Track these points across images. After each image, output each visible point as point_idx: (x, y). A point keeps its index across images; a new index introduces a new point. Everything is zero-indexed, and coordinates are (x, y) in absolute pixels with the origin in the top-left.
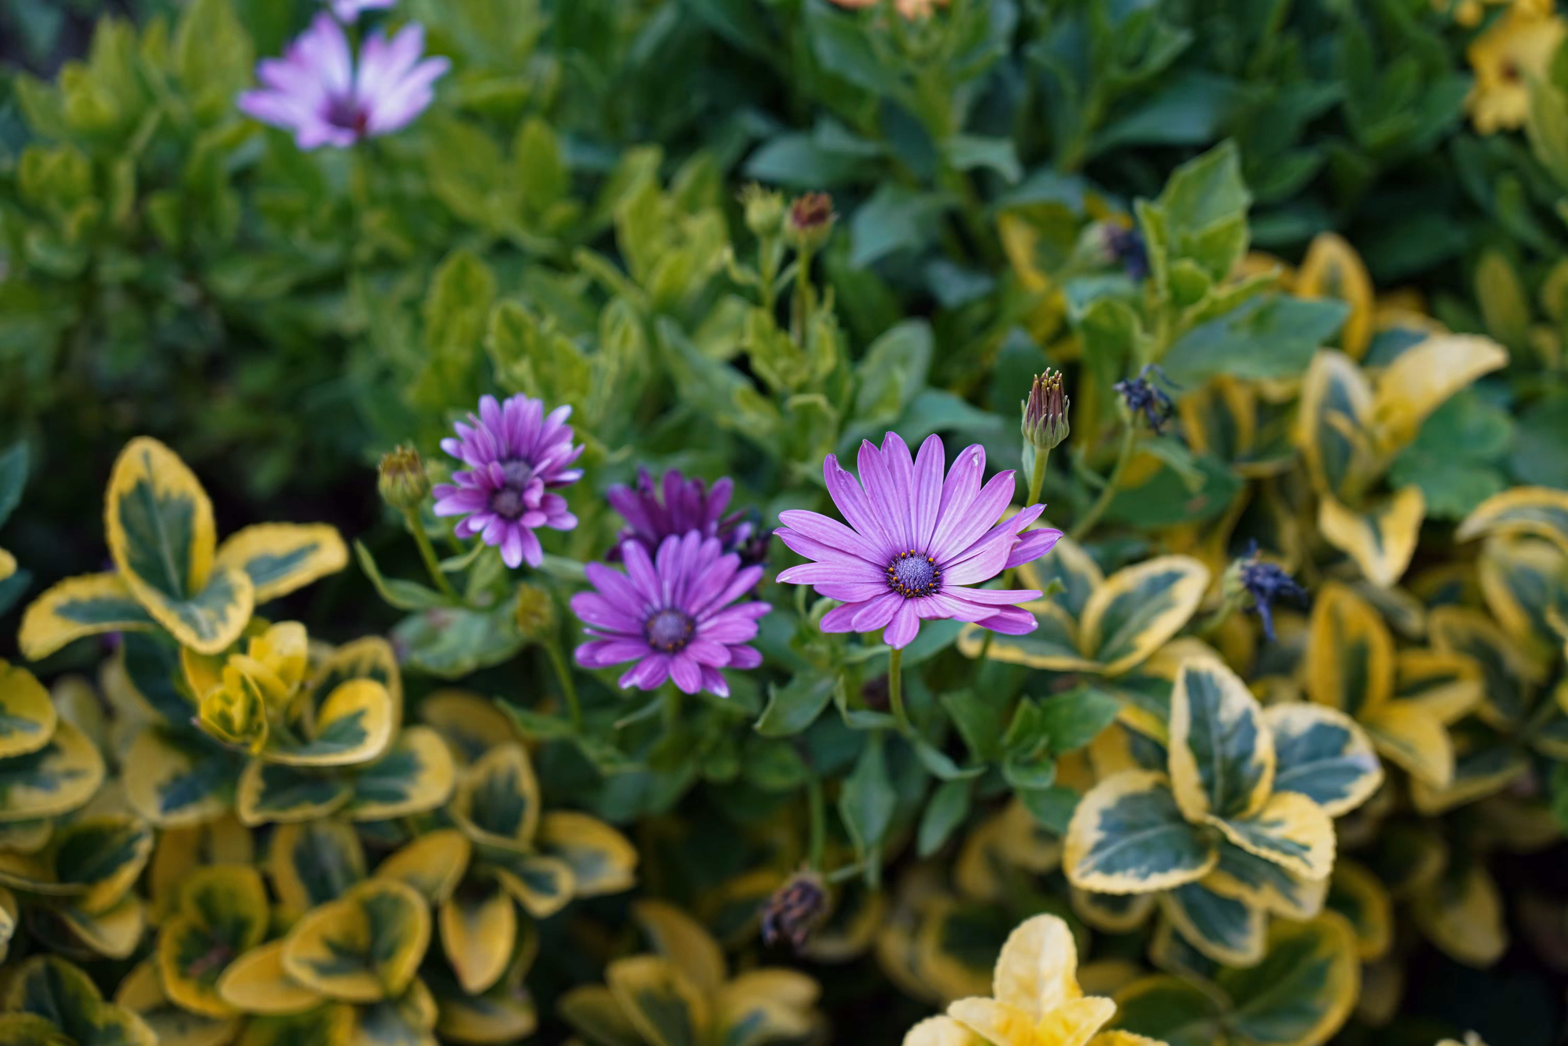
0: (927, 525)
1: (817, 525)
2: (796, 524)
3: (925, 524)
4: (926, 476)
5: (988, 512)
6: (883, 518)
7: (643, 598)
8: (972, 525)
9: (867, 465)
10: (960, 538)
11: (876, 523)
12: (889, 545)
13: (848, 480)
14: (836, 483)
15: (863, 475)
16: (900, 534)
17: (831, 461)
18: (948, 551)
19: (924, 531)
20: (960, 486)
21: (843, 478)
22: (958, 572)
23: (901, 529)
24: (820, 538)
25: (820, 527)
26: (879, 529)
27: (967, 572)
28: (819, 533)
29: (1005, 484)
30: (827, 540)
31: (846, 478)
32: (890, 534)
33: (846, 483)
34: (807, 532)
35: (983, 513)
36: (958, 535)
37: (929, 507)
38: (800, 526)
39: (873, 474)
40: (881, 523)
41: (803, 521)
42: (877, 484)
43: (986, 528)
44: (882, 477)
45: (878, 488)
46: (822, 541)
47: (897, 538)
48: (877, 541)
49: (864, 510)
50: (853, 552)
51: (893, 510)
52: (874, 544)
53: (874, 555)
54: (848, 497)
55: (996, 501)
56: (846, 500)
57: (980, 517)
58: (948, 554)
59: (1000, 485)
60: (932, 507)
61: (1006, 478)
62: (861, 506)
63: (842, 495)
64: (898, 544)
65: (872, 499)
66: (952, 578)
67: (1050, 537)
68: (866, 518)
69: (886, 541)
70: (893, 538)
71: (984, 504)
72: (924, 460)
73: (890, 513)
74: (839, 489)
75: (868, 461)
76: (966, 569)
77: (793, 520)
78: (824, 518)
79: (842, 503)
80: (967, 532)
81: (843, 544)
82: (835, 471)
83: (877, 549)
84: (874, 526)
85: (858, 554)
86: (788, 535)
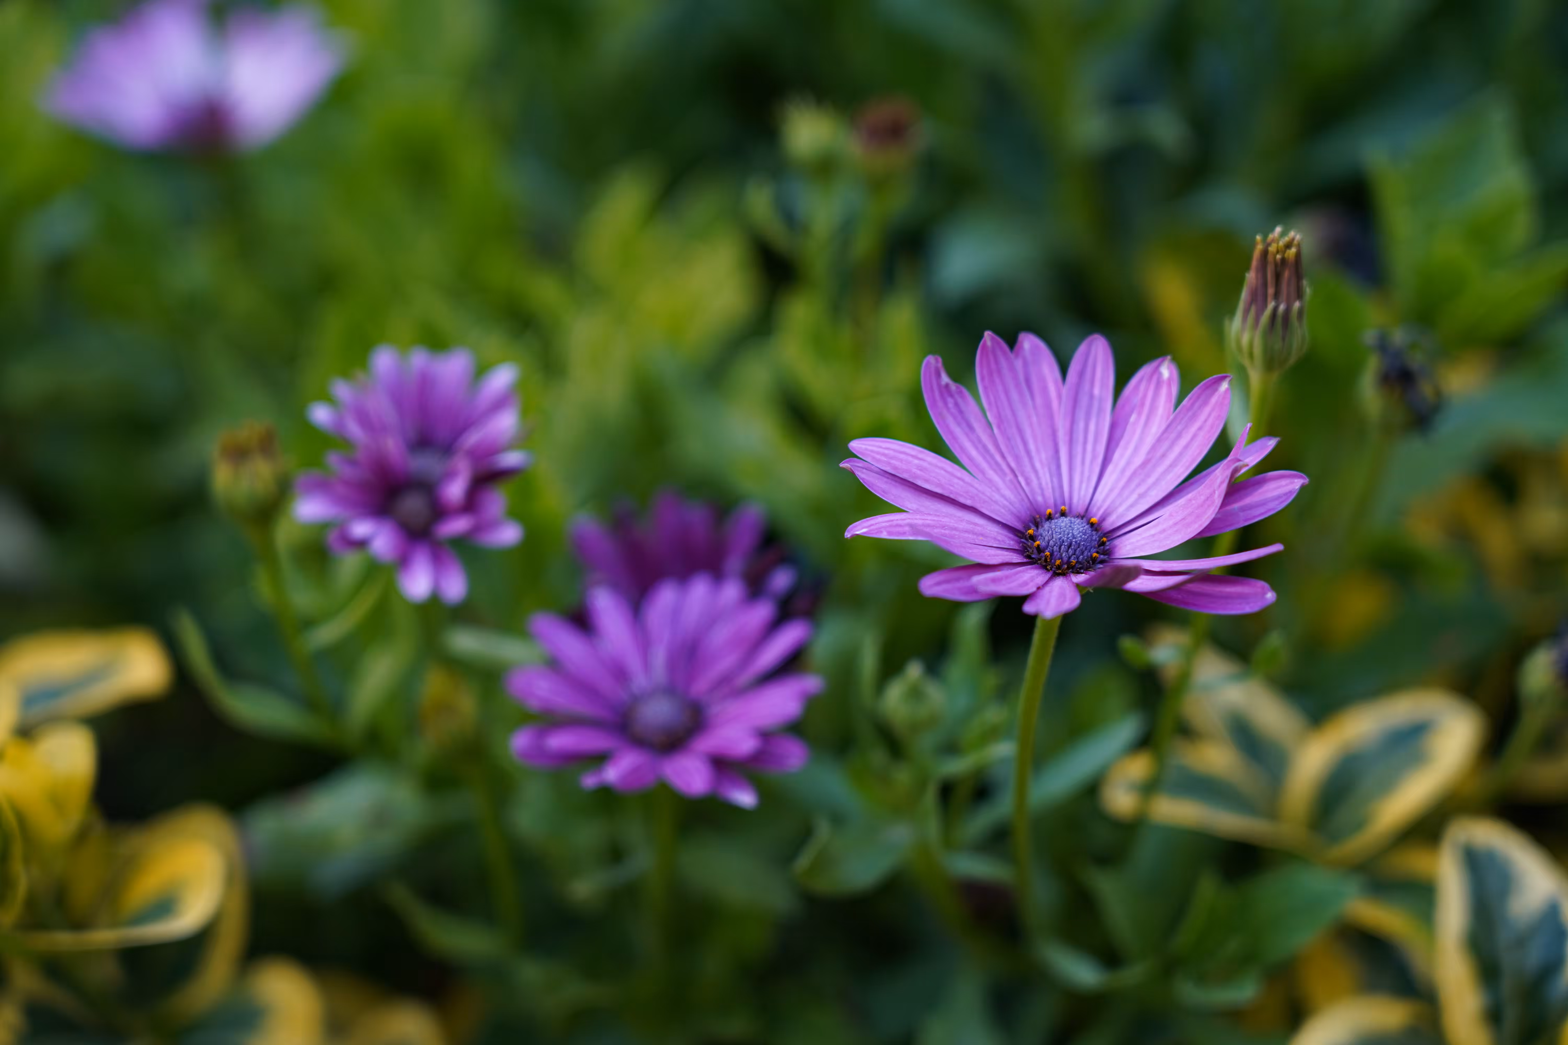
0: (1086, 474)
1: (910, 459)
2: (878, 457)
3: (1082, 473)
4: (1084, 401)
5: (1186, 447)
6: (1017, 458)
7: (620, 673)
8: (1161, 469)
9: (991, 374)
10: (1141, 490)
11: (1004, 467)
12: (1026, 500)
13: (960, 400)
14: (940, 404)
15: (985, 388)
16: (1044, 483)
17: (933, 370)
18: (1121, 510)
19: (1081, 482)
20: (1140, 414)
21: (951, 396)
22: (1139, 538)
23: (1046, 478)
24: (917, 477)
25: (916, 461)
26: (1010, 476)
27: (1153, 535)
28: (914, 470)
29: (1214, 400)
30: (927, 481)
31: (956, 396)
32: (1028, 483)
33: (956, 404)
34: (895, 468)
35: (1177, 450)
36: (1138, 485)
37: (1089, 447)
38: (883, 458)
39: (1000, 388)
40: (1013, 465)
41: (886, 452)
42: (1006, 403)
43: (1183, 472)
44: (1015, 396)
45: (1008, 412)
46: (920, 483)
47: (1038, 491)
48: (1007, 493)
49: (985, 447)
50: (968, 502)
51: (1032, 447)
52: (1003, 496)
53: (1003, 511)
54: (959, 424)
55: (1200, 429)
56: (957, 431)
57: (1172, 456)
58: (1122, 515)
59: (1205, 403)
60: (1094, 450)
61: (1216, 390)
62: (980, 441)
63: (950, 421)
64: (1040, 499)
65: (999, 427)
66: (1128, 547)
67: (1287, 485)
68: (988, 457)
69: (1020, 495)
70: (1032, 490)
71: (1179, 436)
72: (1081, 374)
73: (1028, 452)
74: (945, 412)
75: (993, 366)
76: (1153, 532)
77: (872, 451)
78: (921, 452)
79: (951, 433)
80: (1151, 480)
81: (952, 488)
82: (939, 385)
83: (1005, 502)
84: (1002, 470)
85: (978, 506)
86: (864, 471)
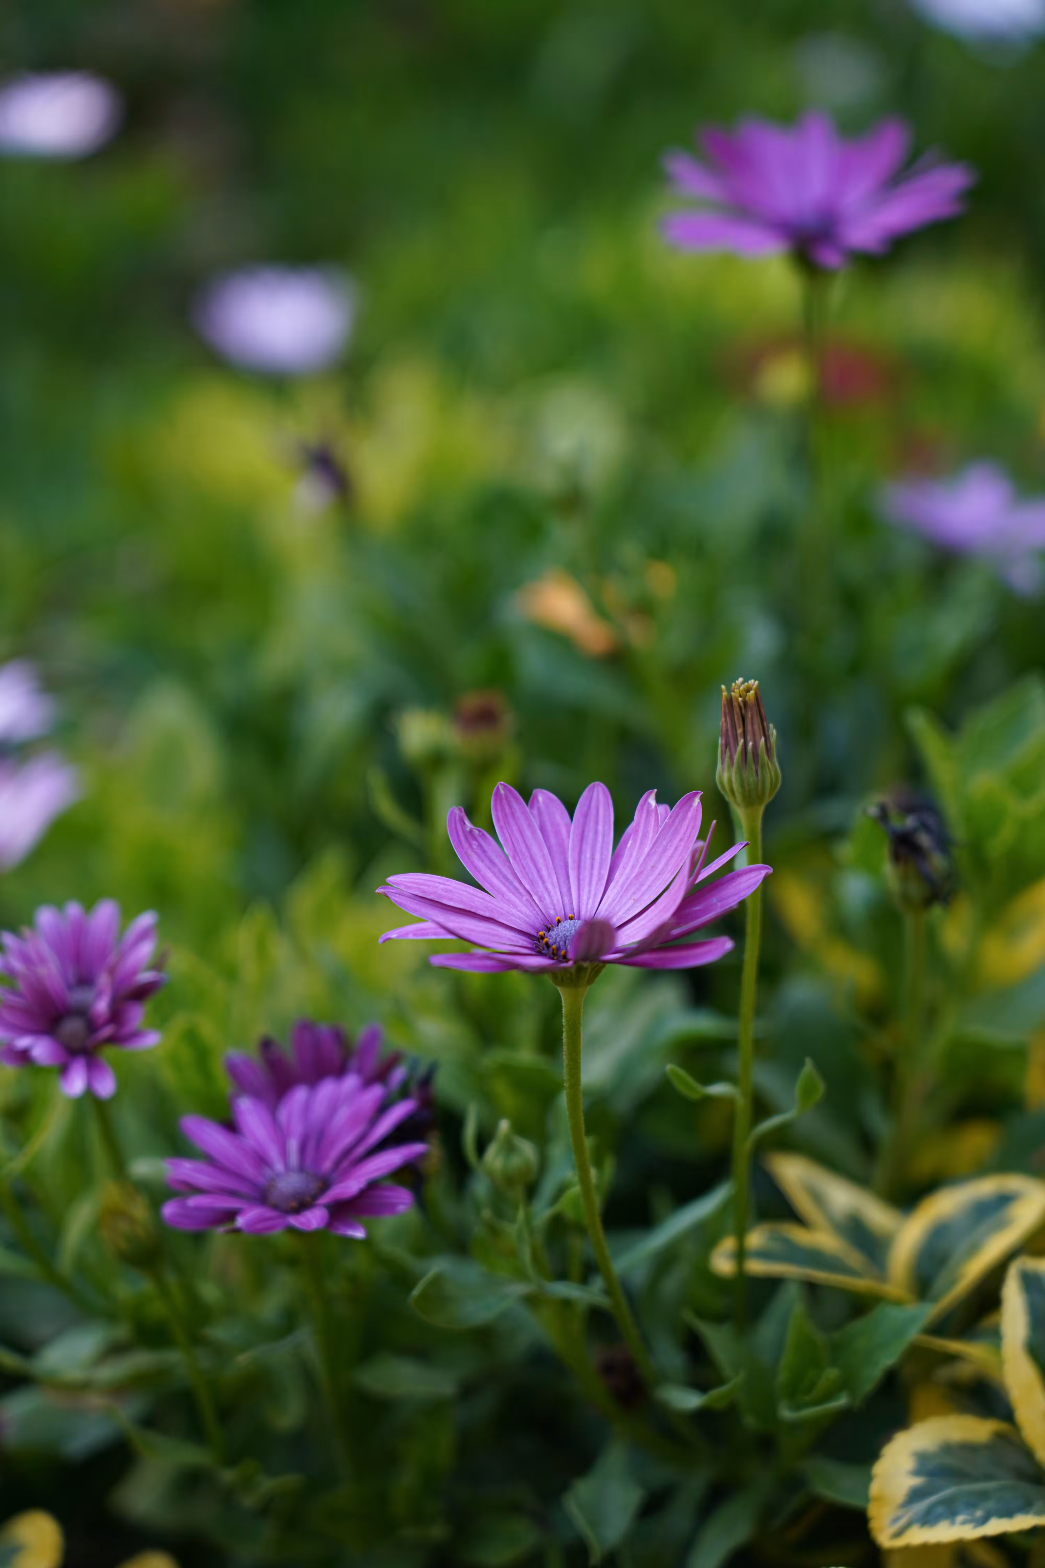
0: (593, 892)
1: (437, 885)
2: (410, 885)
3: (590, 891)
4: (590, 835)
5: (671, 857)
6: (532, 882)
8: (651, 878)
9: (505, 816)
10: (636, 896)
11: (522, 890)
12: (540, 913)
13: (483, 843)
14: (466, 845)
15: (501, 828)
16: (555, 901)
17: (457, 818)
18: (620, 914)
19: (588, 898)
20: (635, 841)
21: (475, 839)
22: (632, 929)
23: (556, 896)
24: (441, 896)
25: (442, 886)
26: (526, 897)
27: (643, 925)
28: (440, 892)
29: (690, 815)
30: (451, 899)
31: (480, 839)
32: (541, 901)
33: (480, 845)
34: (424, 892)
35: (663, 861)
36: (634, 893)
37: (596, 872)
38: (414, 885)
39: (515, 828)
40: (527, 887)
41: (417, 881)
42: (520, 840)
43: (670, 877)
44: (528, 833)
45: (523, 846)
46: (445, 902)
47: (551, 906)
48: (524, 909)
49: (505, 877)
50: (487, 914)
51: (544, 873)
52: (520, 911)
53: (518, 921)
54: (483, 861)
55: (681, 840)
56: (480, 865)
57: (660, 867)
58: (621, 918)
59: (684, 818)
60: (599, 873)
61: (691, 806)
62: (500, 871)
63: (475, 858)
64: (552, 912)
65: (514, 858)
66: (624, 938)
67: (755, 876)
68: (507, 884)
69: (535, 910)
70: (544, 906)
71: (665, 850)
72: (586, 816)
73: (541, 877)
74: (470, 852)
75: (508, 811)
76: (642, 923)
77: (405, 881)
78: (448, 881)
79: (476, 868)
80: (644, 888)
81: (472, 904)
82: (464, 831)
83: (522, 915)
84: (520, 893)
85: (496, 917)
86: (398, 895)
